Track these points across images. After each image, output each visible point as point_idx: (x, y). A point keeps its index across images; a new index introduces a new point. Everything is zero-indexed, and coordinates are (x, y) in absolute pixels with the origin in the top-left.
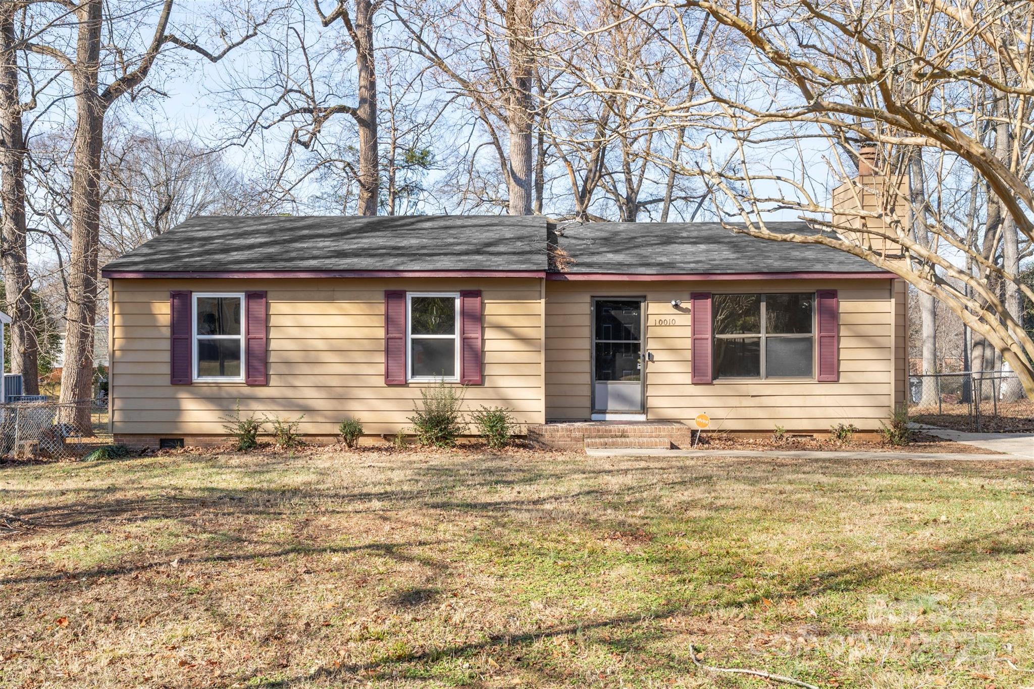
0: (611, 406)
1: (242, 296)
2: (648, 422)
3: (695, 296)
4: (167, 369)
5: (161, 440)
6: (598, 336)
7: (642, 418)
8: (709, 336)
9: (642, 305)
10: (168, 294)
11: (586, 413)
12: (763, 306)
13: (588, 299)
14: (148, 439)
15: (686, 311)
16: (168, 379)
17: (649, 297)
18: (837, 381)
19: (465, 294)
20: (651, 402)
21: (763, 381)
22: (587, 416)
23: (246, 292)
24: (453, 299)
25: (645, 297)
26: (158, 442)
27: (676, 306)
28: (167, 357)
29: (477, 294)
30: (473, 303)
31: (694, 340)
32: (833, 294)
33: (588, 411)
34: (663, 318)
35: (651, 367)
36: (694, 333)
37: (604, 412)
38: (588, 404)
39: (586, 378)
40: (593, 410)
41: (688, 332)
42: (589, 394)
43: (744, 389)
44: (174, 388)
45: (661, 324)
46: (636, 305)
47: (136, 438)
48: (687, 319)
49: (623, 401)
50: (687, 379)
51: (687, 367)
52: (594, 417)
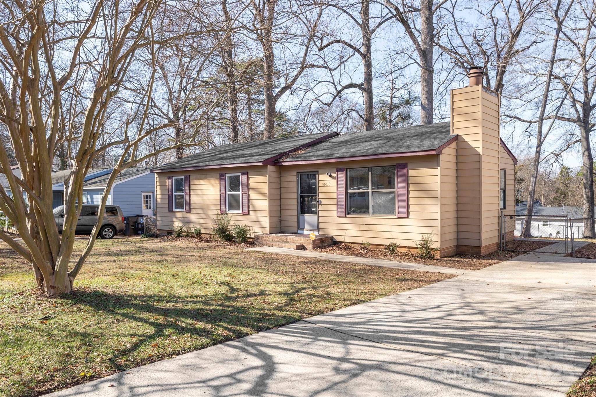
0: (306, 226)
1: (184, 178)
3: (338, 170)
4: (168, 206)
6: (301, 192)
7: (317, 233)
8: (343, 191)
9: (317, 176)
11: (295, 230)
12: (370, 174)
13: (295, 174)
15: (334, 178)
16: (168, 210)
17: (320, 171)
18: (408, 218)
19: (243, 174)
20: (321, 226)
21: (371, 216)
22: (296, 231)
23: (185, 176)
24: (239, 176)
25: (317, 172)
26: (167, 233)
27: (331, 176)
28: (167, 201)
29: (246, 174)
30: (245, 178)
31: (338, 194)
32: (405, 166)
33: (296, 229)
34: (325, 182)
35: (320, 208)
36: (338, 190)
37: (303, 230)
38: (296, 225)
39: (295, 213)
40: (299, 228)
41: (335, 189)
42: (297, 220)
43: (359, 221)
44: (169, 213)
45: (325, 185)
46: (314, 176)
47: (162, 231)
48: (335, 182)
49: (310, 225)
50: (335, 214)
51: (335, 208)
52: (300, 232)
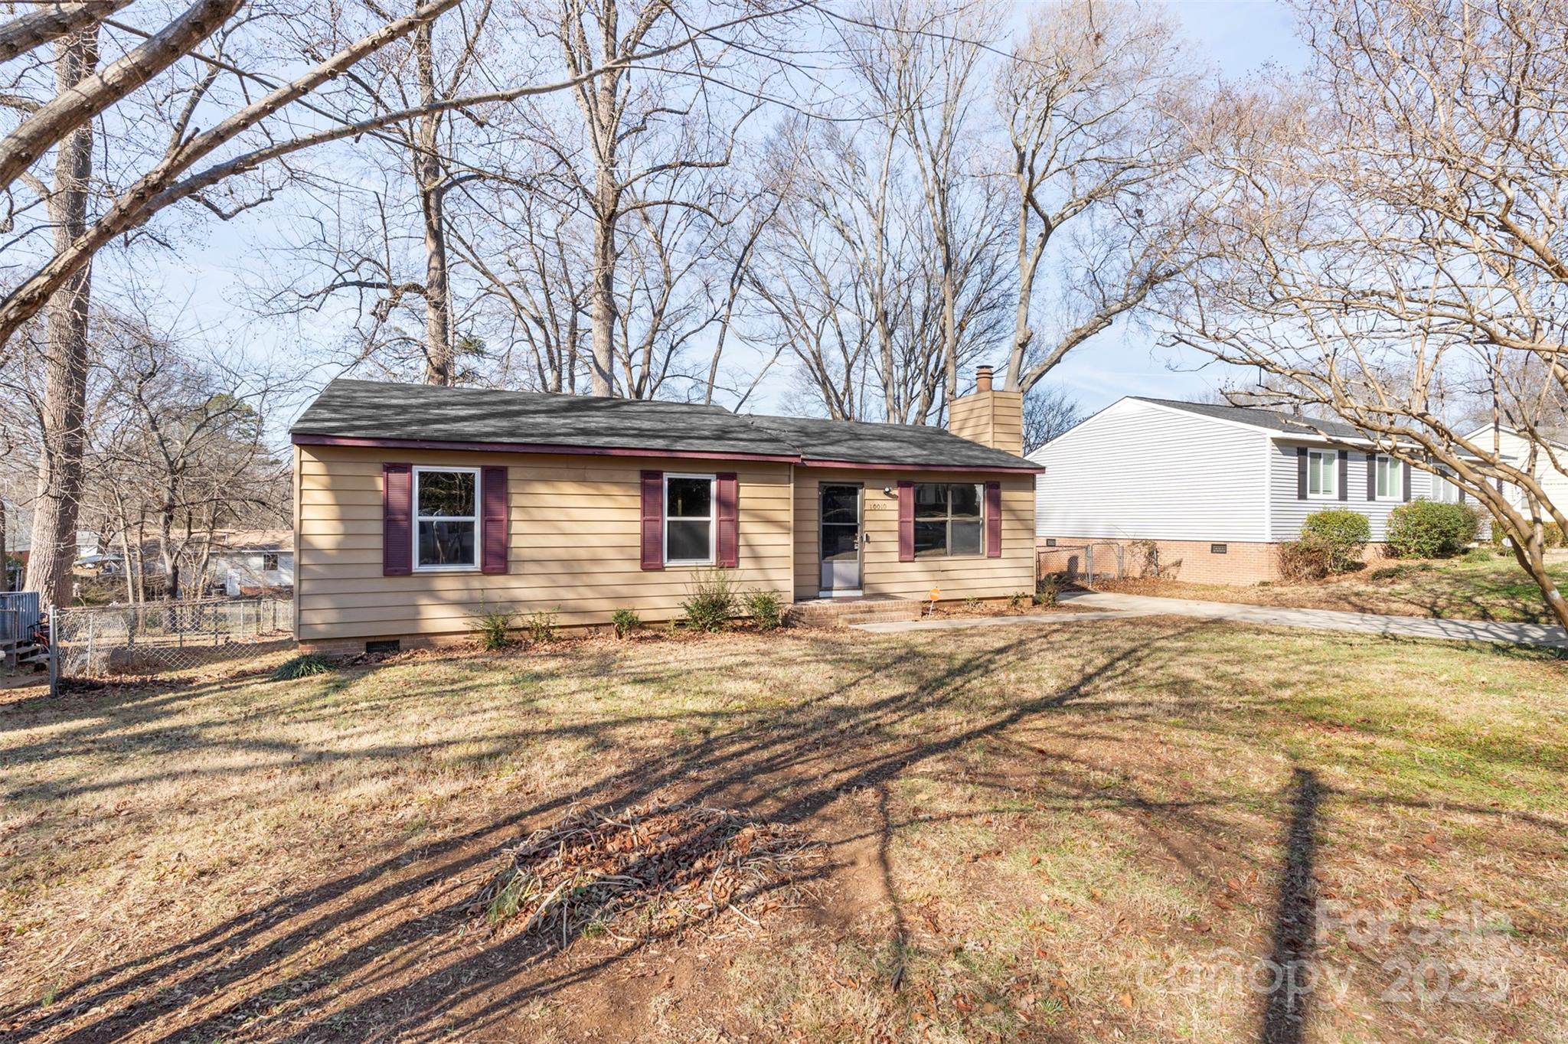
0: (836, 584)
1: (477, 472)
2: (865, 597)
3: (901, 485)
4: (378, 558)
5: (368, 644)
6: (825, 519)
7: (859, 593)
8: (912, 519)
9: (859, 491)
10: (380, 467)
11: (815, 591)
12: (950, 494)
13: (817, 485)
14: (350, 643)
15: (894, 497)
16: (379, 570)
17: (865, 483)
18: (999, 557)
19: (721, 477)
20: (868, 579)
21: (949, 558)
22: (816, 594)
23: (483, 467)
24: (709, 481)
25: (861, 484)
26: (364, 646)
27: (887, 493)
28: (378, 542)
29: (732, 477)
30: (729, 485)
31: (901, 522)
32: (997, 485)
33: (817, 589)
34: (877, 503)
35: (867, 547)
36: (901, 516)
37: (830, 589)
38: (816, 583)
39: (815, 559)
40: (821, 588)
41: (895, 516)
42: (817, 572)
43: (934, 566)
44: (387, 580)
45: (874, 509)
46: (853, 492)
47: (332, 644)
48: (894, 505)
49: (844, 579)
50: (896, 557)
51: (895, 547)
52: (822, 594)
